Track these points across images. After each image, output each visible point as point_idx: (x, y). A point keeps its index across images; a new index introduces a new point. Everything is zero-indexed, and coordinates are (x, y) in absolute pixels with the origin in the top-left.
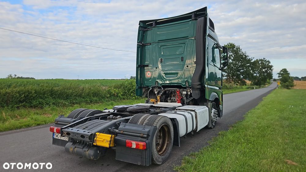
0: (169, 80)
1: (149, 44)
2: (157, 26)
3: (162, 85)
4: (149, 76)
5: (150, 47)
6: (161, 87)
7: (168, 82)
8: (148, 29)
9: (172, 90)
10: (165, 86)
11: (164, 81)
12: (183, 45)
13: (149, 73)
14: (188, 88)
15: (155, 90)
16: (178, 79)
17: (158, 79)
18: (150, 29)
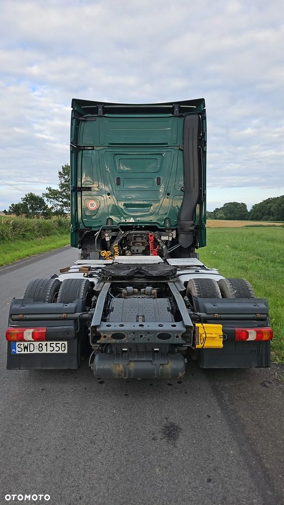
0: (134, 217)
1: (90, 148)
2: (106, 115)
3: (121, 225)
4: (92, 207)
5: (92, 154)
6: (120, 229)
7: (132, 220)
8: (86, 118)
9: (136, 234)
10: (126, 228)
11: (125, 218)
12: (159, 157)
13: (92, 202)
14: (169, 230)
15: (106, 235)
16: (151, 214)
17: (111, 214)
18: (91, 119)
